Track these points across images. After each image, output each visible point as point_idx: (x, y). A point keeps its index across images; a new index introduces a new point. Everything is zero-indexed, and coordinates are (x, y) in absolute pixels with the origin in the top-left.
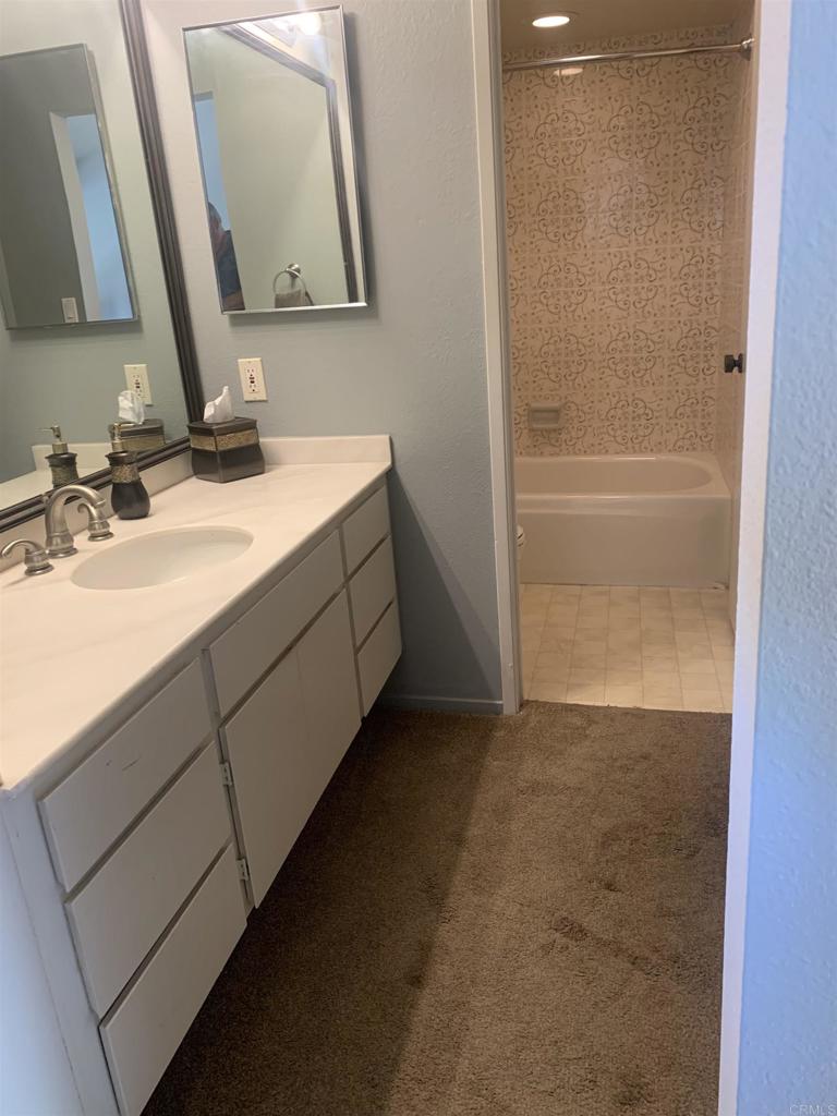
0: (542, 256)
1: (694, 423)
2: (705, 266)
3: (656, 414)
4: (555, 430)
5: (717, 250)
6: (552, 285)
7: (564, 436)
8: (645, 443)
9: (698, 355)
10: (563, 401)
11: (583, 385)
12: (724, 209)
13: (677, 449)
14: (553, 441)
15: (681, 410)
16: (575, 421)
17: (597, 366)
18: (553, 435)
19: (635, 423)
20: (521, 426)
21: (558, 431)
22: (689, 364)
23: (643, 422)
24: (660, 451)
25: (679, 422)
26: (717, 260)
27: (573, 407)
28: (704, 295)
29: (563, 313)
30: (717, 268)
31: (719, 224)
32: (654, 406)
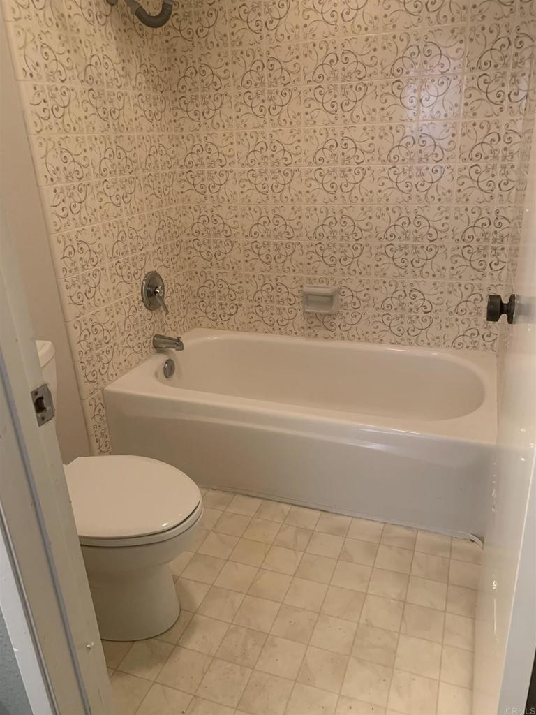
0: (318, 129)
1: (476, 321)
2: (502, 144)
3: (435, 308)
4: (330, 315)
5: (519, 127)
6: (328, 162)
7: (338, 321)
8: (422, 337)
9: (485, 248)
10: (338, 285)
11: (358, 271)
12: (529, 76)
13: (456, 345)
14: (327, 325)
15: (463, 306)
16: (350, 308)
17: (374, 252)
18: (326, 319)
19: (412, 314)
20: (296, 307)
21: (333, 316)
22: (475, 256)
23: (421, 314)
24: (437, 345)
25: (460, 318)
26: (516, 138)
27: (348, 293)
28: (498, 179)
29: (339, 193)
30: (515, 148)
31: (522, 94)
32: (433, 299)
